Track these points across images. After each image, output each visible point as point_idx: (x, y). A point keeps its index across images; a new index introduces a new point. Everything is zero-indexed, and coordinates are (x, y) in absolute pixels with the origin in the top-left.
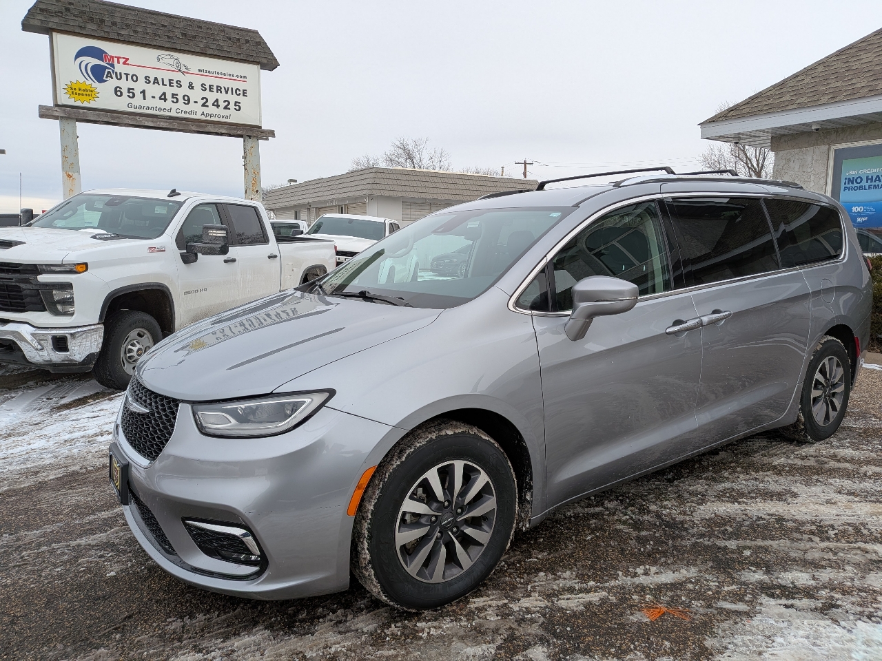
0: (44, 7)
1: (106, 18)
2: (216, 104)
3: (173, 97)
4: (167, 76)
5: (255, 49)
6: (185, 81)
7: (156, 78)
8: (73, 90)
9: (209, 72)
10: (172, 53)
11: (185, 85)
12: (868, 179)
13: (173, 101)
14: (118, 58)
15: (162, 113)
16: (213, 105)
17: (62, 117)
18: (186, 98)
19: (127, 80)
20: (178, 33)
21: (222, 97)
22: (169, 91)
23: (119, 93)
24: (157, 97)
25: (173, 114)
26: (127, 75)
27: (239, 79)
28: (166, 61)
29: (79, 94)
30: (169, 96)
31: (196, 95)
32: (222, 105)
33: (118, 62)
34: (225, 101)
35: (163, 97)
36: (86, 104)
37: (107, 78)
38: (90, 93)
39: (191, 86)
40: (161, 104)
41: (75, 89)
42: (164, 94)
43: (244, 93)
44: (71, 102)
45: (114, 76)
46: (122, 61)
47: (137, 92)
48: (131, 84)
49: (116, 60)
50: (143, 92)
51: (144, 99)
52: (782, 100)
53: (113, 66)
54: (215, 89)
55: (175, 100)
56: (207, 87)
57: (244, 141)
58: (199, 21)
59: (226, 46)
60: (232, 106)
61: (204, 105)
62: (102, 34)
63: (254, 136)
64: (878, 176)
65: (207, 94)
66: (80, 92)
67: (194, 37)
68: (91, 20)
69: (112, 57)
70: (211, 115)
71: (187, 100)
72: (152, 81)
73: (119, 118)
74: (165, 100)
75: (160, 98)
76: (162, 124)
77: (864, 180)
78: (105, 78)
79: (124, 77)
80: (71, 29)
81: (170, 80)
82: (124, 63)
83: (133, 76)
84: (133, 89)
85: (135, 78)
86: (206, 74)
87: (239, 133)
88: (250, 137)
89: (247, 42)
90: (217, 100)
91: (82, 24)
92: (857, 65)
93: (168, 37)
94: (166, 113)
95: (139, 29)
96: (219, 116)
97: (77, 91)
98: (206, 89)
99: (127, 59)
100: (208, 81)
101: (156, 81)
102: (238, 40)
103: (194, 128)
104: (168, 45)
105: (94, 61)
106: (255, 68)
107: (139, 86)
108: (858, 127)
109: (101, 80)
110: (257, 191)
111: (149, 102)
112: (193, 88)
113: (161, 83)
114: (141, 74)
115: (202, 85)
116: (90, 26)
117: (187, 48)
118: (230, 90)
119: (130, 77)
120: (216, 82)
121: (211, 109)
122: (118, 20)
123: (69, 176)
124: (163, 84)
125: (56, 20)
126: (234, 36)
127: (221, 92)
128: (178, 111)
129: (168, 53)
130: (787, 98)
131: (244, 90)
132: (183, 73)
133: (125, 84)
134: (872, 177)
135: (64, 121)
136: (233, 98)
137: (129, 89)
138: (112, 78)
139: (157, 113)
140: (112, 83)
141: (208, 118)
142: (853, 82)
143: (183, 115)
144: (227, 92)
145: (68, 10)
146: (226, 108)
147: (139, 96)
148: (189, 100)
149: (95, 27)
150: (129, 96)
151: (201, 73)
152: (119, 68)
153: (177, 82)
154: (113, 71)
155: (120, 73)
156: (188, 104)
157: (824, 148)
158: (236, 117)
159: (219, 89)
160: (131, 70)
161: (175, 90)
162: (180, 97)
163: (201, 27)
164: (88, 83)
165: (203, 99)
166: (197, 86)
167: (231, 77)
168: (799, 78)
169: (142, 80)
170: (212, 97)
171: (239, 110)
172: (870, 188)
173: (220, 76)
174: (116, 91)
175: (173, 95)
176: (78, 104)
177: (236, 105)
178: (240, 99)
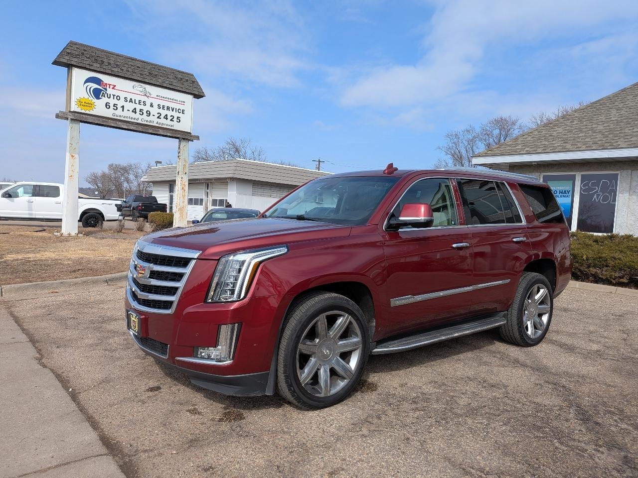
0: (70, 52)
1: (105, 60)
2: (166, 117)
3: (140, 111)
4: (138, 98)
5: (191, 85)
6: (148, 101)
7: (131, 99)
8: (80, 103)
9: (163, 97)
10: (141, 84)
11: (148, 104)
12: (560, 192)
13: (140, 114)
14: (110, 85)
15: (133, 120)
16: (164, 118)
17: (72, 119)
18: (148, 112)
19: (114, 99)
20: (146, 72)
21: (170, 113)
22: (138, 107)
23: (108, 107)
24: (131, 110)
25: (139, 121)
26: (114, 95)
27: (181, 103)
28: (138, 89)
29: (84, 106)
30: (138, 111)
31: (154, 111)
32: (169, 118)
33: (109, 87)
34: (171, 116)
35: (134, 111)
36: (87, 112)
37: (102, 96)
38: (90, 105)
39: (152, 105)
40: (133, 115)
41: (82, 102)
42: (135, 109)
43: (183, 112)
44: (79, 110)
45: (106, 96)
46: (111, 87)
47: (119, 107)
48: (116, 101)
49: (108, 86)
50: (123, 107)
51: (123, 111)
52: (517, 147)
53: (106, 89)
54: (166, 108)
55: (141, 113)
56: (161, 107)
57: (180, 141)
58: (160, 66)
59: (175, 82)
60: (175, 119)
61: (158, 117)
62: (102, 70)
63: (187, 139)
64: (565, 191)
65: (161, 111)
66: (86, 104)
67: (156, 75)
68: (96, 61)
69: (106, 84)
70: (163, 124)
71: (149, 114)
72: (128, 101)
73: (107, 122)
74: (135, 113)
75: (133, 111)
76: (132, 128)
77: (558, 192)
78: (100, 97)
79: (112, 96)
80: (84, 66)
81: (139, 101)
82: (113, 88)
83: (117, 97)
84: (117, 105)
85: (118, 98)
86: (161, 98)
87: (178, 136)
88: (184, 139)
89: (187, 81)
90: (167, 115)
91: (91, 64)
92: (555, 134)
93: (141, 74)
94: (136, 121)
95: (123, 68)
96: (167, 125)
97: (83, 104)
98: (160, 108)
99: (115, 86)
100: (162, 103)
101: (131, 101)
102: (181, 79)
103: (150, 131)
104: (140, 80)
105: (95, 86)
106: (191, 97)
107: (120, 103)
108: (556, 164)
109: (98, 98)
110: (186, 173)
111: (125, 113)
112: (152, 106)
113: (133, 101)
114: (122, 95)
115: (158, 105)
116: (95, 65)
117: (151, 82)
118: (175, 109)
119: (115, 97)
120: (166, 104)
121: (163, 121)
122: (112, 62)
123: (73, 156)
124: (135, 103)
125: (76, 60)
126: (179, 76)
127: (169, 110)
128: (143, 120)
129: (138, 84)
130: (520, 147)
131: (183, 110)
132: (148, 97)
133: (112, 101)
134: (562, 192)
135: (73, 121)
136: (176, 115)
137: (114, 104)
138: (104, 96)
139: (130, 120)
140: (104, 100)
141: (160, 126)
142: (554, 142)
143: (145, 123)
144: (173, 111)
145: (83, 54)
146: (171, 120)
147: (120, 109)
148: (150, 114)
149: (98, 66)
150: (114, 109)
151: (157, 97)
152: (110, 91)
153: (143, 102)
154: (106, 93)
155: (110, 95)
156: (149, 116)
157: (537, 174)
158: (177, 126)
159: (168, 108)
160: (116, 93)
161: (142, 107)
162: (145, 112)
163: (160, 70)
164: (90, 99)
165: (158, 113)
166: (155, 106)
167: (176, 102)
168: (524, 137)
169: (122, 99)
170: (164, 113)
171: (179, 122)
172: (561, 197)
173: (169, 100)
174: (106, 105)
175: (140, 110)
176: (83, 111)
177: (177, 119)
178: (180, 115)
